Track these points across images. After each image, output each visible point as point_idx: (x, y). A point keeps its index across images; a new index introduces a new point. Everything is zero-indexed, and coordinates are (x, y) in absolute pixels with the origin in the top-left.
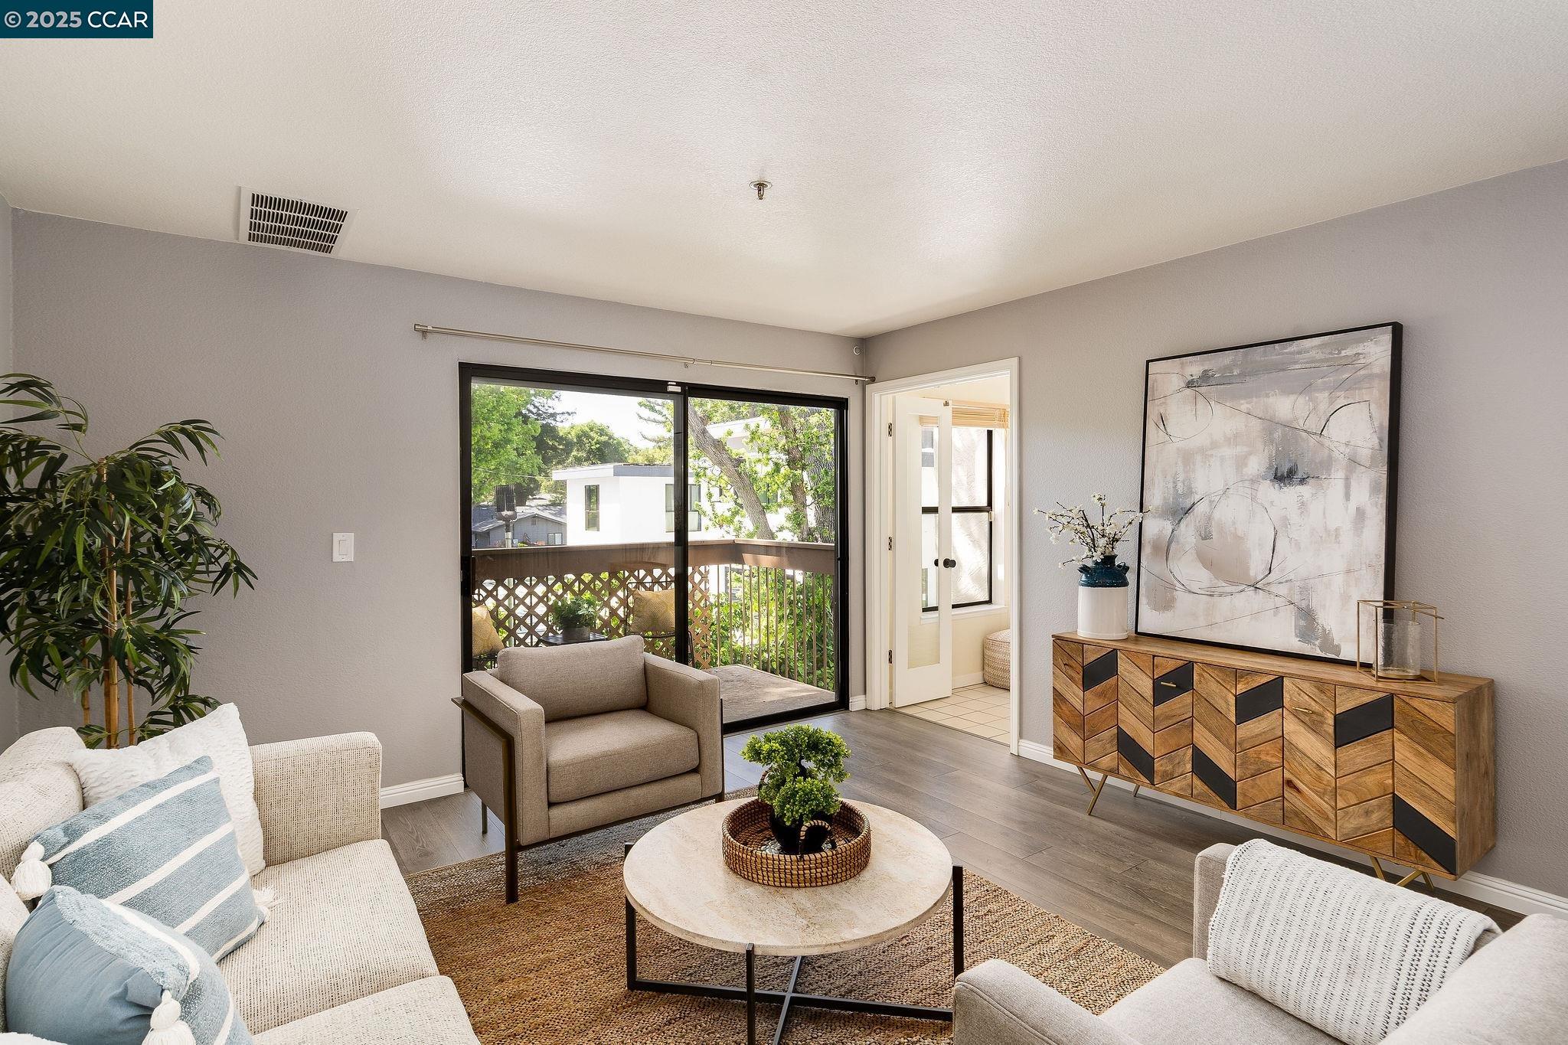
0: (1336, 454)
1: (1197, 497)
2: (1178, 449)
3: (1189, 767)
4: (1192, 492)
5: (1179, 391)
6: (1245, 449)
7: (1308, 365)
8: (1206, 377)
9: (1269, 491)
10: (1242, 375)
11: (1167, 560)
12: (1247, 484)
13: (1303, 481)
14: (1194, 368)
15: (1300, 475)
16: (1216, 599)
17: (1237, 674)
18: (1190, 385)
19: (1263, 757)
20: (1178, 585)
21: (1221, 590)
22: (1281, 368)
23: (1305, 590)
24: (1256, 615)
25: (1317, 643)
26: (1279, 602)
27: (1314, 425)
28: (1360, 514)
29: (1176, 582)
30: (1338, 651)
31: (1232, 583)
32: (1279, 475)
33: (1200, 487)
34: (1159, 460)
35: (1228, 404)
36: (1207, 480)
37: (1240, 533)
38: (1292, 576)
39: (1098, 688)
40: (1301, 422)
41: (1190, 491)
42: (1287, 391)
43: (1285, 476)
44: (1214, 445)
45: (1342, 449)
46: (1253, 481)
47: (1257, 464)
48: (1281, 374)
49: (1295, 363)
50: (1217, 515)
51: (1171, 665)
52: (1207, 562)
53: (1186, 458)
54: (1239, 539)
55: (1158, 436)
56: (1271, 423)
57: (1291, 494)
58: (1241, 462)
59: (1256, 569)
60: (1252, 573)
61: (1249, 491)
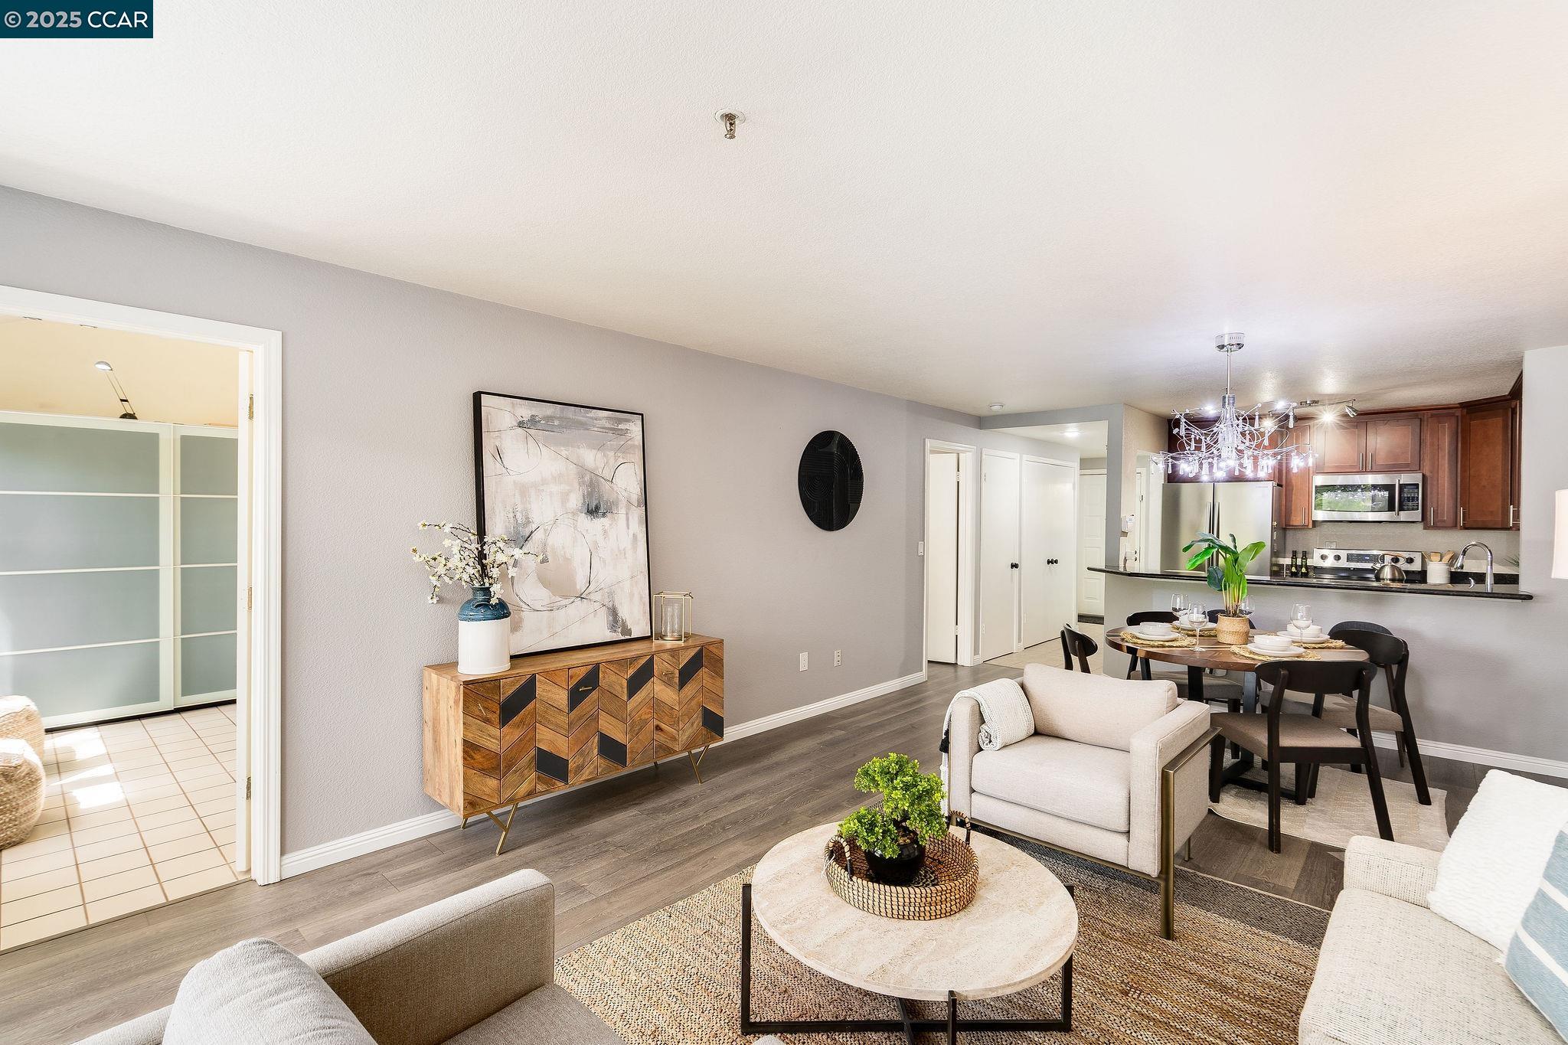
0: (620, 497)
1: (534, 527)
2: (514, 482)
3: (596, 751)
4: (529, 522)
5: (512, 428)
6: (567, 488)
7: (601, 430)
8: (533, 421)
9: (584, 520)
10: (559, 426)
11: (513, 584)
12: (570, 516)
13: (604, 515)
14: (525, 411)
15: (602, 510)
16: (555, 612)
17: (622, 663)
18: (521, 425)
19: (643, 717)
20: (524, 606)
21: (559, 604)
22: (583, 425)
23: (611, 594)
24: (583, 619)
25: (620, 630)
26: (597, 605)
27: (608, 475)
28: (635, 536)
29: (521, 604)
30: (629, 632)
31: (566, 597)
32: (590, 509)
33: (536, 518)
34: (499, 491)
35: (552, 448)
36: (542, 511)
37: (568, 556)
38: (603, 586)
39: (516, 719)
40: (600, 470)
41: (528, 522)
42: (591, 447)
43: (593, 511)
44: (544, 482)
45: (624, 493)
46: (574, 514)
47: (575, 500)
48: (587, 431)
49: (594, 426)
50: (550, 541)
51: (582, 672)
52: (545, 582)
53: (524, 490)
54: (568, 560)
55: (495, 468)
56: (582, 470)
57: (600, 523)
58: (565, 498)
59: (581, 584)
60: (578, 587)
61: (571, 521)
